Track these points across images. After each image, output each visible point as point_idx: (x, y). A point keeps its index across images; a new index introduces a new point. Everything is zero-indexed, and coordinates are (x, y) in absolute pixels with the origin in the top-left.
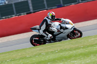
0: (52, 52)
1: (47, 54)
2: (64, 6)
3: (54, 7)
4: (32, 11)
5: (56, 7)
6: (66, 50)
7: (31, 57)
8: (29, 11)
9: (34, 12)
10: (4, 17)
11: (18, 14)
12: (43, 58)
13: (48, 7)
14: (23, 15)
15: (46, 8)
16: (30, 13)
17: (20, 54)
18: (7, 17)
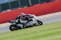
0: (43, 30)
1: (40, 31)
2: (51, 2)
3: (44, 2)
4: (31, 5)
5: (46, 2)
6: (52, 29)
7: (30, 34)
8: (29, 5)
9: (32, 6)
10: (13, 9)
11: (22, 7)
12: (38, 34)
13: (41, 2)
14: (25, 7)
15: (40, 3)
16: (30, 6)
17: (23, 32)
18: (15, 9)
